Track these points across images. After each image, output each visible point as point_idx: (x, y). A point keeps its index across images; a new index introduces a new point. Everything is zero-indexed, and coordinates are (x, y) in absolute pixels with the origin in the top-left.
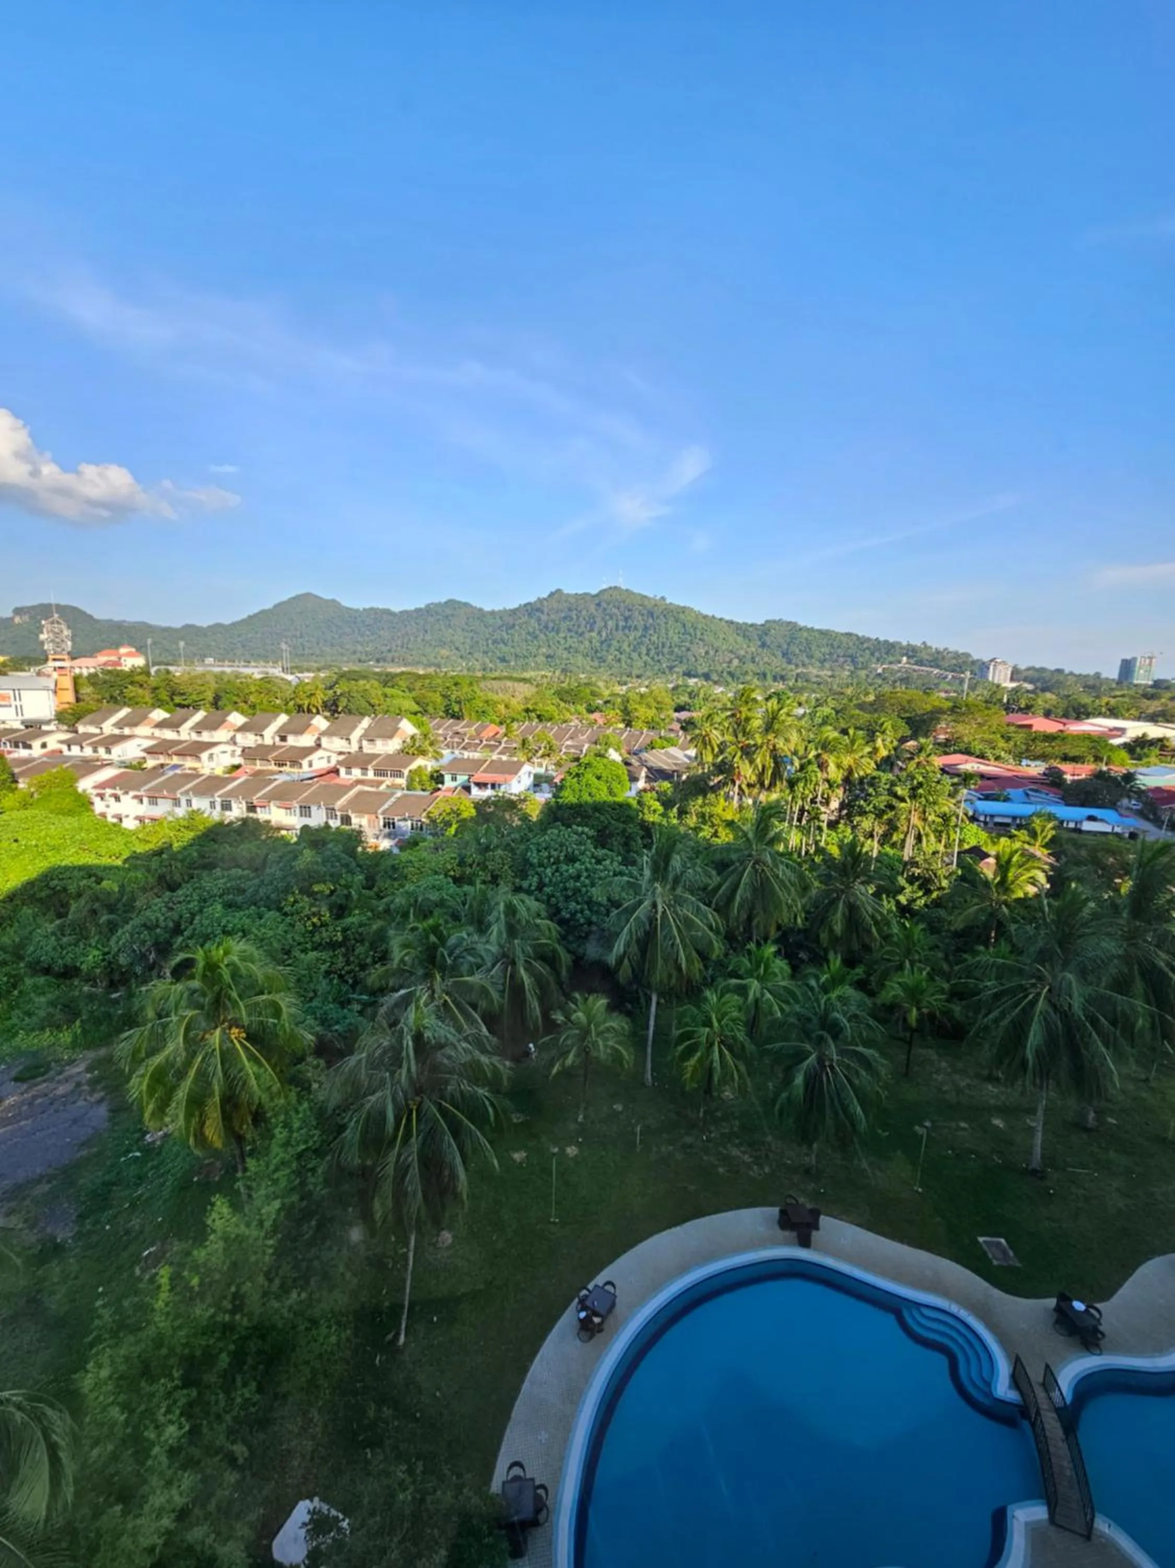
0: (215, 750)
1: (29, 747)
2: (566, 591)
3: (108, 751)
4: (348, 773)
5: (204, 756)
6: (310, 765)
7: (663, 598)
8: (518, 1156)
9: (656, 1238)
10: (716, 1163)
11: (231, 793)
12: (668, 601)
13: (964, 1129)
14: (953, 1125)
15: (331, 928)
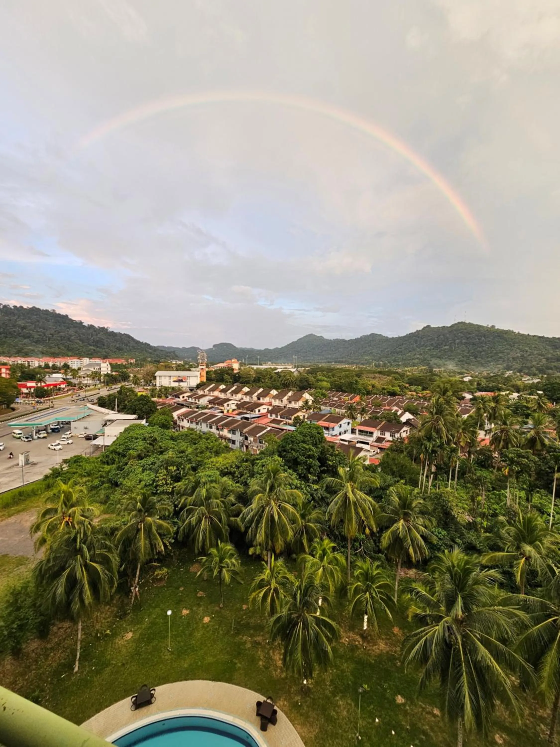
0: (230, 403)
1: (179, 398)
2: (432, 326)
3: (199, 401)
4: (271, 416)
5: (225, 405)
6: (259, 411)
7: (493, 326)
8: (185, 612)
9: (200, 682)
10: (262, 658)
11: (213, 422)
12: (496, 328)
13: (435, 716)
14: (429, 708)
15: (168, 486)
